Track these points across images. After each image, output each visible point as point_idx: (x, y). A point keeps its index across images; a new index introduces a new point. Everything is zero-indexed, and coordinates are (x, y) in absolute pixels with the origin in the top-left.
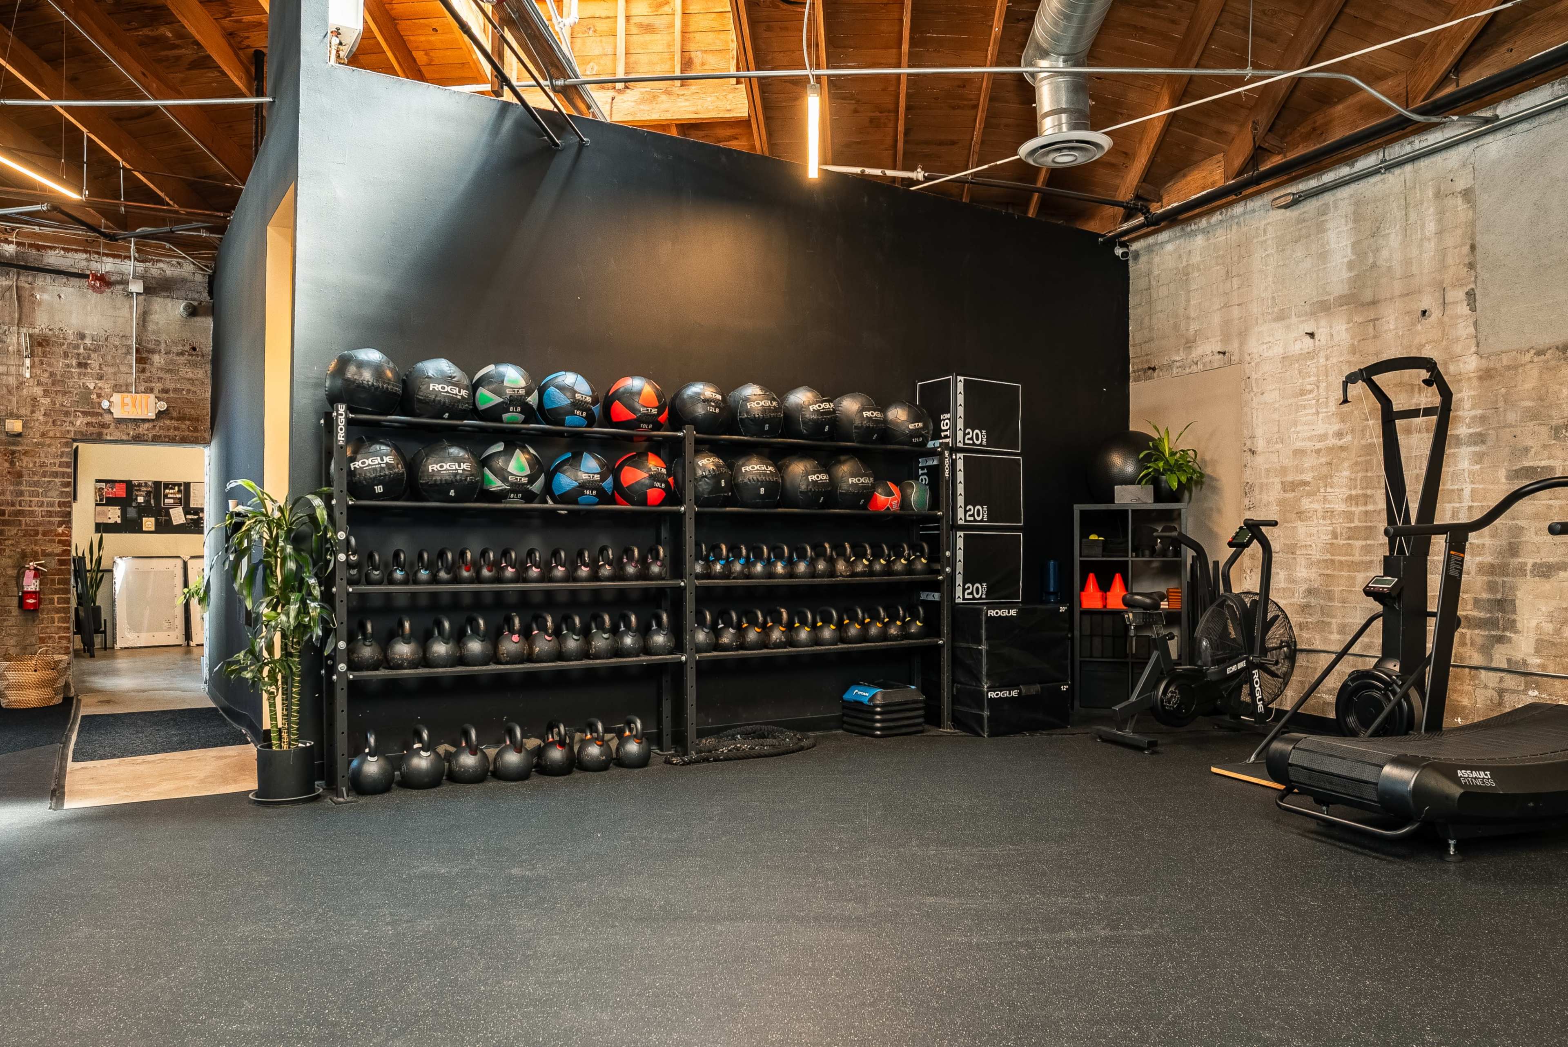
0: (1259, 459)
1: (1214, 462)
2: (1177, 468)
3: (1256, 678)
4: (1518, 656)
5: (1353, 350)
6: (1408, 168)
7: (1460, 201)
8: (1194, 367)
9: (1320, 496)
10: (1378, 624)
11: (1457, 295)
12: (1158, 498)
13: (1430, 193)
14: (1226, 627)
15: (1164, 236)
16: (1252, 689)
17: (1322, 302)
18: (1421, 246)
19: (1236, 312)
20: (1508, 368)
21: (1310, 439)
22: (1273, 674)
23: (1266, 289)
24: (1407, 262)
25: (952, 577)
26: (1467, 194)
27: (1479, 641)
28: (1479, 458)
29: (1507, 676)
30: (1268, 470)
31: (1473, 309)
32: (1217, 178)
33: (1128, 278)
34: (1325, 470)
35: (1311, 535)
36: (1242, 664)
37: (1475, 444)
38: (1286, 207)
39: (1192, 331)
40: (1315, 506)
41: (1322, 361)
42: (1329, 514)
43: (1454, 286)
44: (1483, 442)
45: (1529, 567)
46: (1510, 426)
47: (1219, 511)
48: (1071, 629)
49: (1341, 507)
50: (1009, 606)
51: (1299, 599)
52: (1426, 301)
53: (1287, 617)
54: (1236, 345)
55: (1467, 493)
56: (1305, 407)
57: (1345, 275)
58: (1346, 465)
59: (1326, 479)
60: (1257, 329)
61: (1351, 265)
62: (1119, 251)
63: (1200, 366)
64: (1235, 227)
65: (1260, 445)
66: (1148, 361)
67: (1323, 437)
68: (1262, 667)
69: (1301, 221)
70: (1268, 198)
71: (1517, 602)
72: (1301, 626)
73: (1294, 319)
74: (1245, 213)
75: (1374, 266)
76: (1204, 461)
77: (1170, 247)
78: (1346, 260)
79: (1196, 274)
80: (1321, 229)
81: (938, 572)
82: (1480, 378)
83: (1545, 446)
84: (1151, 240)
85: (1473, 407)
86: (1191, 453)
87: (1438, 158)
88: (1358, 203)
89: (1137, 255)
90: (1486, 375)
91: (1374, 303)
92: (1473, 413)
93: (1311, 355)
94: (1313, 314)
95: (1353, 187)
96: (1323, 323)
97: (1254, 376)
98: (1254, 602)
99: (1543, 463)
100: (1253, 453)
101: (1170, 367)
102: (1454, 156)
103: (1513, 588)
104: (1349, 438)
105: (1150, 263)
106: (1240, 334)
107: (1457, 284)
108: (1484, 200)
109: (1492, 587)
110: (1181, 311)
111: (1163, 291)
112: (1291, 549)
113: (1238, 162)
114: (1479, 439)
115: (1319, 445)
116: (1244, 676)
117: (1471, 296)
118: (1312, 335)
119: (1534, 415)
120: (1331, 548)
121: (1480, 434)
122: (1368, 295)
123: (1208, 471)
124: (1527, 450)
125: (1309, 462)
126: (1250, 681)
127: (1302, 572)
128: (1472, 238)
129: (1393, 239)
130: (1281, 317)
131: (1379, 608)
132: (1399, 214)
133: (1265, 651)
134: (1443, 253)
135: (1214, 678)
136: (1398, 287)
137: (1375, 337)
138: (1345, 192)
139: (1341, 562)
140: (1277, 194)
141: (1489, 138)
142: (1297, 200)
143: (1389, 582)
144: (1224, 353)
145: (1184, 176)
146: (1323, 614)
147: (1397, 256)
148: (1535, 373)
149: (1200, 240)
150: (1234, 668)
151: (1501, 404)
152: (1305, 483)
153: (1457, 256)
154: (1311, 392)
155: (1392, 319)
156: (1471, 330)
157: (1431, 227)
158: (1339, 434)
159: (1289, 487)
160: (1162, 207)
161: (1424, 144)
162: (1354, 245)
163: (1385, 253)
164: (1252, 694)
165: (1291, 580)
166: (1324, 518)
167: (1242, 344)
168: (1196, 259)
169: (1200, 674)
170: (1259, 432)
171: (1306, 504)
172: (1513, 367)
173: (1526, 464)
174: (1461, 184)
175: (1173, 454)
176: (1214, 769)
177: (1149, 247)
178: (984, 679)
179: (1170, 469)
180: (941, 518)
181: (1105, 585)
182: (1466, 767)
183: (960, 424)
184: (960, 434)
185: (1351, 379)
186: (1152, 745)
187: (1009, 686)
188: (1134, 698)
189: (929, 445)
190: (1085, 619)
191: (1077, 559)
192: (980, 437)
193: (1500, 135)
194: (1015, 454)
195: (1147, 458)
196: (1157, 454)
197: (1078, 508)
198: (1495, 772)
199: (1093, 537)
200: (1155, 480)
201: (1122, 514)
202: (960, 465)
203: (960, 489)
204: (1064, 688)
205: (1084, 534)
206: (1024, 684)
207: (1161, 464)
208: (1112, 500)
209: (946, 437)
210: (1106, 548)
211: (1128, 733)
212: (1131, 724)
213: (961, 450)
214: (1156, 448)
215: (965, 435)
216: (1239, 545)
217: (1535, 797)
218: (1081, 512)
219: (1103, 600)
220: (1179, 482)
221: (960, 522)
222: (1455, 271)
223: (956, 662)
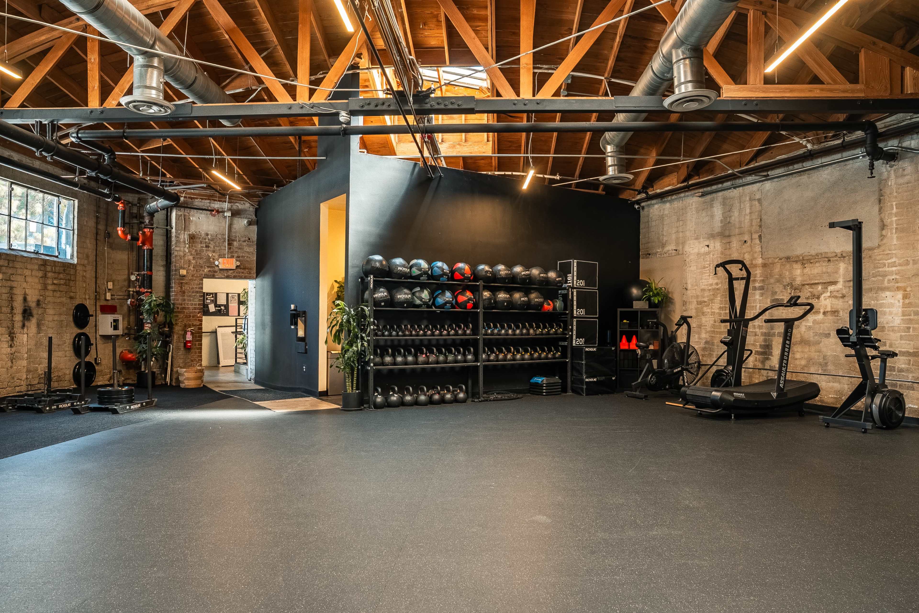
0: (689, 292)
1: (672, 293)
2: (658, 294)
3: (685, 374)
4: (773, 365)
5: (722, 253)
6: (741, 188)
7: (757, 203)
8: (665, 255)
9: (710, 307)
10: (726, 353)
11: (755, 236)
12: (650, 306)
13: (748, 199)
14: (674, 355)
15: (654, 202)
16: (683, 378)
17: (712, 234)
18: (745, 217)
19: (681, 235)
20: (771, 264)
21: (707, 285)
22: (692, 373)
23: (692, 227)
24: (740, 222)
25: (572, 336)
26: (759, 200)
27: (761, 359)
28: (762, 295)
29: (770, 372)
30: (692, 296)
31: (761, 242)
32: (674, 182)
33: (640, 217)
34: (712, 297)
35: (707, 321)
36: (679, 369)
37: (761, 290)
38: (700, 197)
39: (664, 241)
40: (708, 310)
41: (711, 256)
42: (713, 313)
43: (755, 233)
44: (763, 289)
45: (776, 333)
46: (771, 284)
47: (674, 311)
48: (616, 357)
49: (717, 311)
50: (593, 347)
51: (702, 345)
52: (746, 237)
53: (697, 351)
54: (681, 247)
55: (758, 307)
56: (705, 273)
57: (720, 225)
58: (719, 295)
59: (712, 300)
60: (688, 242)
61: (722, 221)
62: (637, 207)
63: (667, 255)
64: (681, 201)
65: (689, 286)
66: (647, 251)
67: (711, 285)
68: (687, 370)
69: (704, 202)
70: (693, 192)
71: (773, 346)
72: (703, 356)
73: (702, 240)
74: (685, 197)
75: (729, 222)
76: (668, 292)
77: (656, 206)
78: (720, 219)
79: (666, 218)
80: (712, 206)
81: (566, 334)
82: (762, 267)
83: (782, 292)
84: (649, 202)
85: (760, 277)
86: (663, 289)
87: (750, 186)
88: (725, 199)
89: (643, 208)
90: (764, 265)
91: (729, 236)
92: (760, 279)
93: (707, 253)
94: (708, 238)
95: (723, 192)
96: (712, 242)
97: (687, 260)
98: (685, 346)
99: (781, 297)
100: (687, 289)
101: (656, 254)
102: (756, 186)
103: (772, 341)
104: (720, 285)
105: (648, 211)
106: (682, 243)
107: (756, 232)
108: (765, 203)
109: (765, 340)
110: (660, 232)
111: (654, 224)
112: (700, 326)
113: (682, 178)
114: (762, 288)
115: (710, 288)
116: (681, 373)
117: (760, 237)
118: (708, 246)
119: (778, 281)
120: (713, 326)
121: (762, 286)
122: (727, 233)
123: (670, 296)
124: (776, 293)
125: (706, 294)
126: (683, 375)
127: (703, 335)
128: (761, 216)
129: (736, 213)
130: (697, 239)
131: (726, 348)
132: (738, 205)
133: (688, 364)
134: (751, 220)
135: (669, 374)
136: (737, 231)
137: (729, 249)
138: (720, 194)
139: (717, 331)
140: (696, 191)
141: (766, 182)
142: (703, 195)
143: (728, 338)
144: (676, 250)
145: (662, 179)
146: (710, 351)
147: (737, 220)
148: (779, 266)
149: (668, 205)
150: (676, 370)
151: (769, 276)
152: (705, 302)
153: (756, 222)
154: (707, 267)
155: (735, 242)
156: (760, 249)
157: (748, 211)
158: (717, 284)
159: (699, 303)
160: (653, 190)
161: (746, 181)
162: (723, 213)
163: (733, 218)
164: (683, 380)
165: (700, 338)
166: (711, 315)
167: (683, 247)
168: (666, 212)
169: (664, 372)
170: (689, 282)
171: (705, 309)
172: (773, 264)
173: (776, 298)
174: (758, 196)
175: (656, 289)
176: (667, 403)
177: (648, 206)
178: (584, 374)
179: (655, 295)
180: (568, 313)
181: (629, 340)
182: (737, 392)
183: (575, 278)
184: (575, 282)
185: (718, 266)
186: (646, 397)
187: (593, 377)
188: (639, 381)
189: (563, 286)
190: (622, 353)
191: (619, 330)
192: (582, 283)
193: (769, 182)
194: (595, 289)
195: (646, 291)
196: (650, 289)
197: (619, 310)
198: (746, 394)
199: (625, 321)
200: (649, 299)
201: (636, 312)
202: (575, 294)
203: (575, 303)
204: (614, 378)
205: (622, 320)
206: (599, 376)
207: (651, 293)
208: (632, 307)
209: (570, 283)
210: (630, 325)
211: (637, 393)
212: (638, 390)
213: (575, 288)
214: (649, 287)
215: (577, 282)
216: (679, 325)
217: (757, 402)
218: (621, 311)
219: (629, 346)
220: (658, 301)
221: (575, 315)
222: (755, 228)
223: (573, 368)
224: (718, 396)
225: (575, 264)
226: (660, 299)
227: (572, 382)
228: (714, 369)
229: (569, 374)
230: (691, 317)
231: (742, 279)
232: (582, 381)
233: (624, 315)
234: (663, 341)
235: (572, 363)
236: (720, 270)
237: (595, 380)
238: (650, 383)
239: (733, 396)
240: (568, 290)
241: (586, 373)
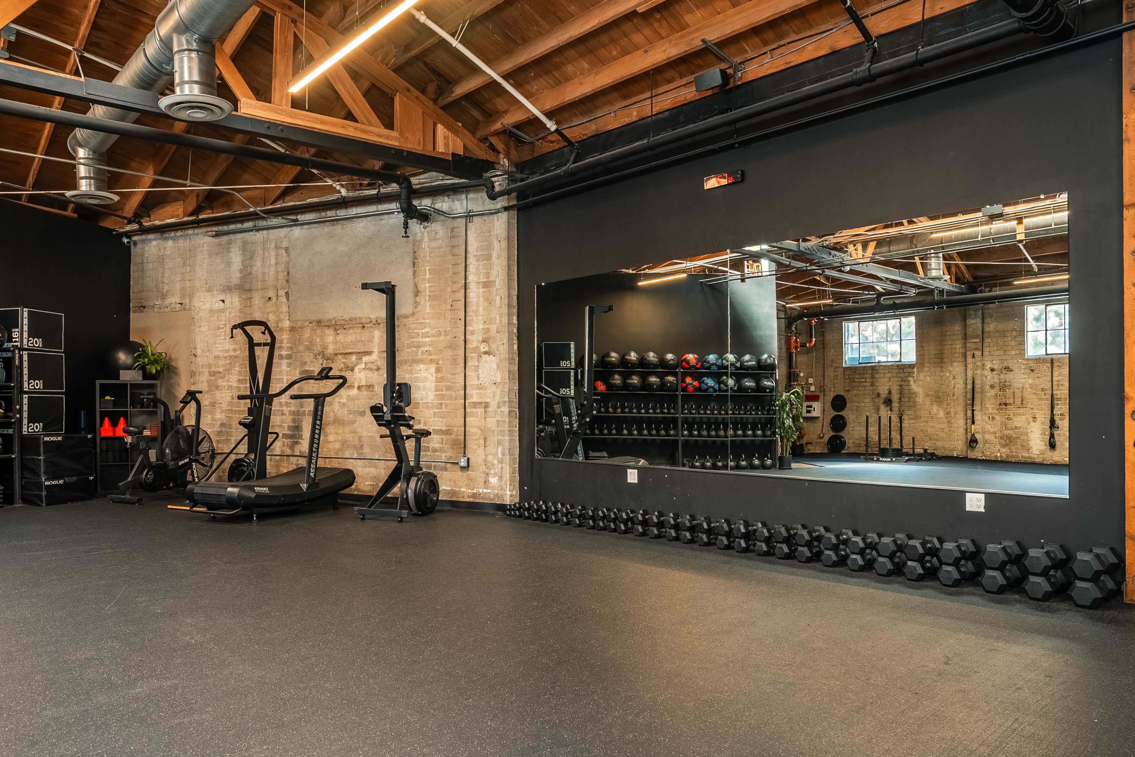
0: (198, 359)
1: (176, 360)
2: (156, 362)
3: (194, 467)
4: (303, 450)
5: (241, 311)
6: (265, 232)
7: (284, 252)
8: (166, 309)
9: (226, 379)
10: (247, 437)
11: (282, 293)
12: (145, 377)
13: (273, 246)
14: (178, 442)
15: (151, 236)
16: (192, 472)
17: (228, 286)
18: (269, 268)
19: (188, 284)
20: (300, 327)
21: (222, 351)
22: (204, 465)
23: (203, 275)
24: (264, 274)
25: (21, 419)
26: (287, 249)
27: (290, 444)
28: (289, 365)
29: (300, 458)
30: (202, 365)
31: (288, 300)
32: (180, 213)
33: (130, 255)
34: (228, 367)
35: (222, 398)
36: (187, 460)
37: (288, 359)
38: (213, 237)
39: (165, 290)
40: (224, 384)
41: (228, 314)
42: (230, 387)
43: (281, 289)
44: (291, 358)
45: (307, 412)
46: (300, 352)
47: (179, 385)
48: (95, 448)
49: (235, 384)
50: (59, 435)
51: (217, 428)
52: (271, 294)
53: (209, 437)
54: (187, 300)
55: (285, 380)
56: (219, 336)
57: (239, 275)
58: (237, 364)
59: (228, 371)
60: (198, 294)
61: (241, 271)
62: (125, 240)
63: (169, 309)
64: (188, 240)
65: (199, 352)
66: (141, 302)
67: (228, 351)
68: (196, 461)
69: (220, 245)
70: (204, 230)
71: (303, 427)
72: (218, 442)
73: (215, 293)
74: (193, 234)
75: (250, 273)
76: (170, 358)
77: (154, 243)
78: (239, 268)
79: (168, 260)
80: (228, 251)
81: (11, 417)
82: (290, 331)
83: (312, 362)
84: (144, 237)
85: (288, 343)
86: (164, 355)
87: (276, 231)
88: (245, 243)
89: (135, 243)
90: (292, 329)
91: (250, 290)
92: (288, 345)
93: (223, 311)
94: (224, 291)
95: (243, 234)
96: (228, 296)
97: (196, 317)
98: (193, 430)
99: (311, 369)
100: (196, 356)
101: (153, 307)
102: (283, 232)
103: (301, 421)
104: (238, 352)
105: (143, 249)
106: (190, 295)
107: (283, 288)
108: (292, 253)
109: (294, 421)
110: (160, 279)
111: (150, 266)
112: (213, 404)
113: (190, 209)
114: (289, 357)
115: (226, 355)
116: (188, 466)
117: (287, 294)
118: (223, 301)
119: (308, 349)
120: (231, 404)
121: (289, 354)
122: (247, 287)
123: (173, 364)
124: (306, 363)
125: (221, 362)
126: (191, 468)
127: (218, 416)
128: (288, 269)
129: (258, 263)
130: (209, 290)
131: (246, 431)
132: (261, 252)
133: (198, 454)
134: (277, 273)
135: (173, 467)
136: (260, 285)
137: (250, 306)
138: (239, 236)
139: (235, 410)
140: (209, 229)
141: (295, 228)
142: (217, 235)
143: (248, 419)
144: (181, 304)
145: (163, 208)
146: (228, 435)
147: (260, 271)
148: (309, 331)
149: (170, 243)
150: (182, 462)
151: (297, 342)
152: (220, 373)
153: (282, 276)
154: (223, 328)
155: (257, 299)
156: (287, 309)
157: (273, 261)
158: (235, 350)
159: (213, 374)
160: (150, 221)
161: (271, 223)
162: (242, 261)
163: (255, 268)
164: (192, 474)
165: (213, 419)
166: (228, 389)
167: (191, 301)
168: (168, 252)
169: (166, 465)
170: (198, 346)
171: (220, 382)
172: (302, 327)
173: (307, 369)
174: (285, 244)
175: (153, 355)
176: (169, 507)
177: (143, 241)
178: (43, 475)
179: (151, 363)
180: (13, 387)
181: (114, 424)
182: (258, 486)
183: (25, 335)
184: (25, 341)
185: (235, 327)
186: (139, 501)
187: (58, 478)
188: (130, 479)
189: (6, 345)
190: (104, 443)
191: (98, 410)
192: (38, 343)
193: (298, 228)
194: (60, 352)
195: (139, 356)
196: (145, 354)
197: (98, 382)
198: (270, 488)
199: (107, 398)
200: (143, 368)
201: (124, 386)
202: (25, 358)
203: (26, 371)
204: (91, 478)
205: (102, 396)
206: (66, 477)
207: (146, 360)
208: (118, 378)
209: (16, 342)
210: (115, 404)
211: (127, 496)
212: (129, 492)
213: (26, 350)
214: (144, 351)
215: (28, 341)
216: (185, 402)
217: (285, 496)
218: (100, 384)
219: (114, 432)
220: (156, 370)
221: (25, 390)
222: (282, 282)
223: (23, 467)
224: (235, 493)
225: (26, 314)
226: (159, 368)
227: (23, 488)
228: (233, 458)
229: (17, 476)
230: (201, 392)
231: (265, 344)
232: (39, 485)
233: (105, 390)
234: (163, 424)
235: (22, 460)
236: (238, 331)
237: (61, 482)
238: (145, 482)
239: (254, 491)
240: (13, 352)
241: (45, 473)
